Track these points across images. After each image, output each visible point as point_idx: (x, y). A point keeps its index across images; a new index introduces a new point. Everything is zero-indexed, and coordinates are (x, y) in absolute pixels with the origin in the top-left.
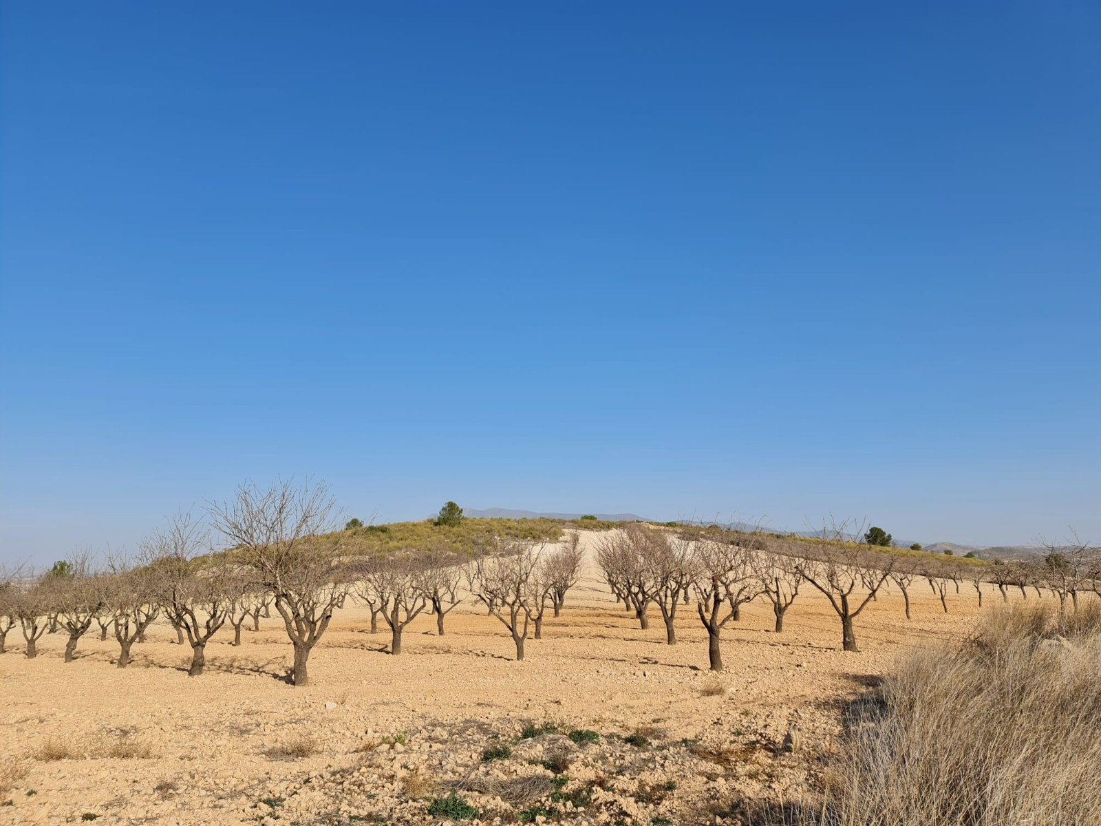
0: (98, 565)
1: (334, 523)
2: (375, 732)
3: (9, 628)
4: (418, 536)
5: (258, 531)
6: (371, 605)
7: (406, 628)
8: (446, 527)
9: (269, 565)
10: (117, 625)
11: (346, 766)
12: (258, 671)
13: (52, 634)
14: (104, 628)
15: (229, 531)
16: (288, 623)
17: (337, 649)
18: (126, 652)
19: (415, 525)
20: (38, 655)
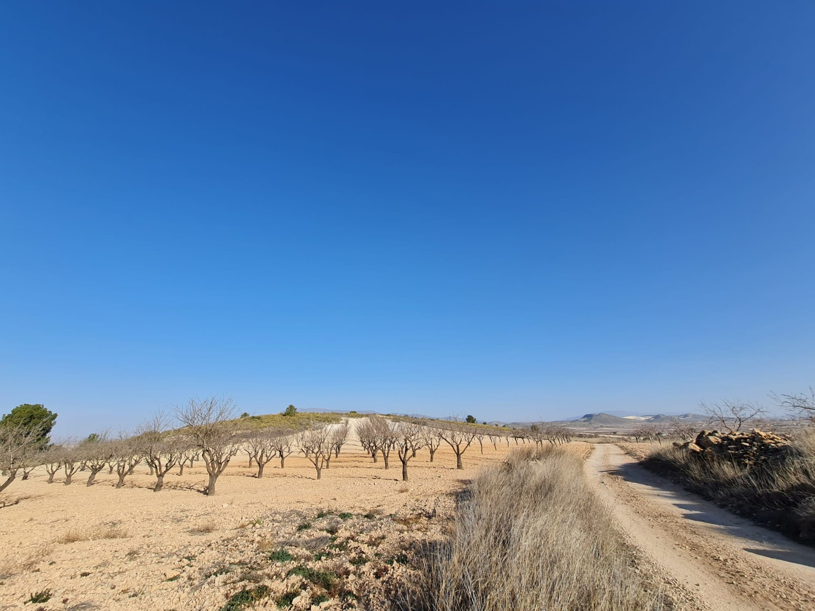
0: (113, 436)
1: (236, 415)
2: (246, 518)
3: (57, 470)
4: (275, 421)
5: (197, 420)
6: (250, 454)
7: (265, 465)
8: (288, 417)
9: (201, 436)
10: (119, 466)
11: (230, 536)
12: (190, 488)
13: (82, 472)
14: (111, 468)
15: (182, 420)
16: (208, 464)
17: (231, 476)
18: (121, 480)
19: (273, 416)
20: (72, 483)
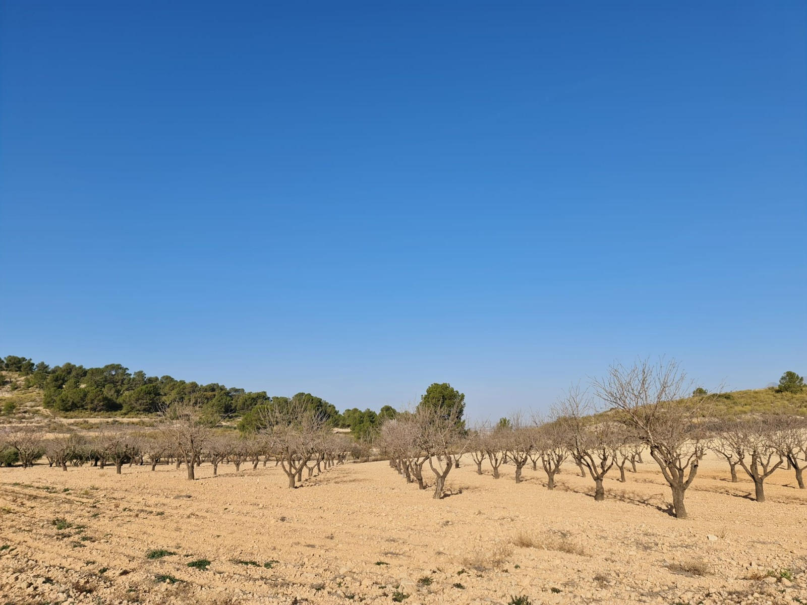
0: (526, 421)
1: (685, 392)
2: (759, 565)
3: (482, 459)
4: (762, 401)
5: (628, 398)
6: (728, 459)
7: (765, 480)
8: (789, 394)
9: (641, 424)
10: (544, 461)
11: (739, 589)
12: (644, 503)
13: (505, 464)
14: (535, 463)
15: (606, 398)
16: (663, 469)
17: (705, 492)
18: (551, 480)
19: (756, 393)
20: (500, 477)
